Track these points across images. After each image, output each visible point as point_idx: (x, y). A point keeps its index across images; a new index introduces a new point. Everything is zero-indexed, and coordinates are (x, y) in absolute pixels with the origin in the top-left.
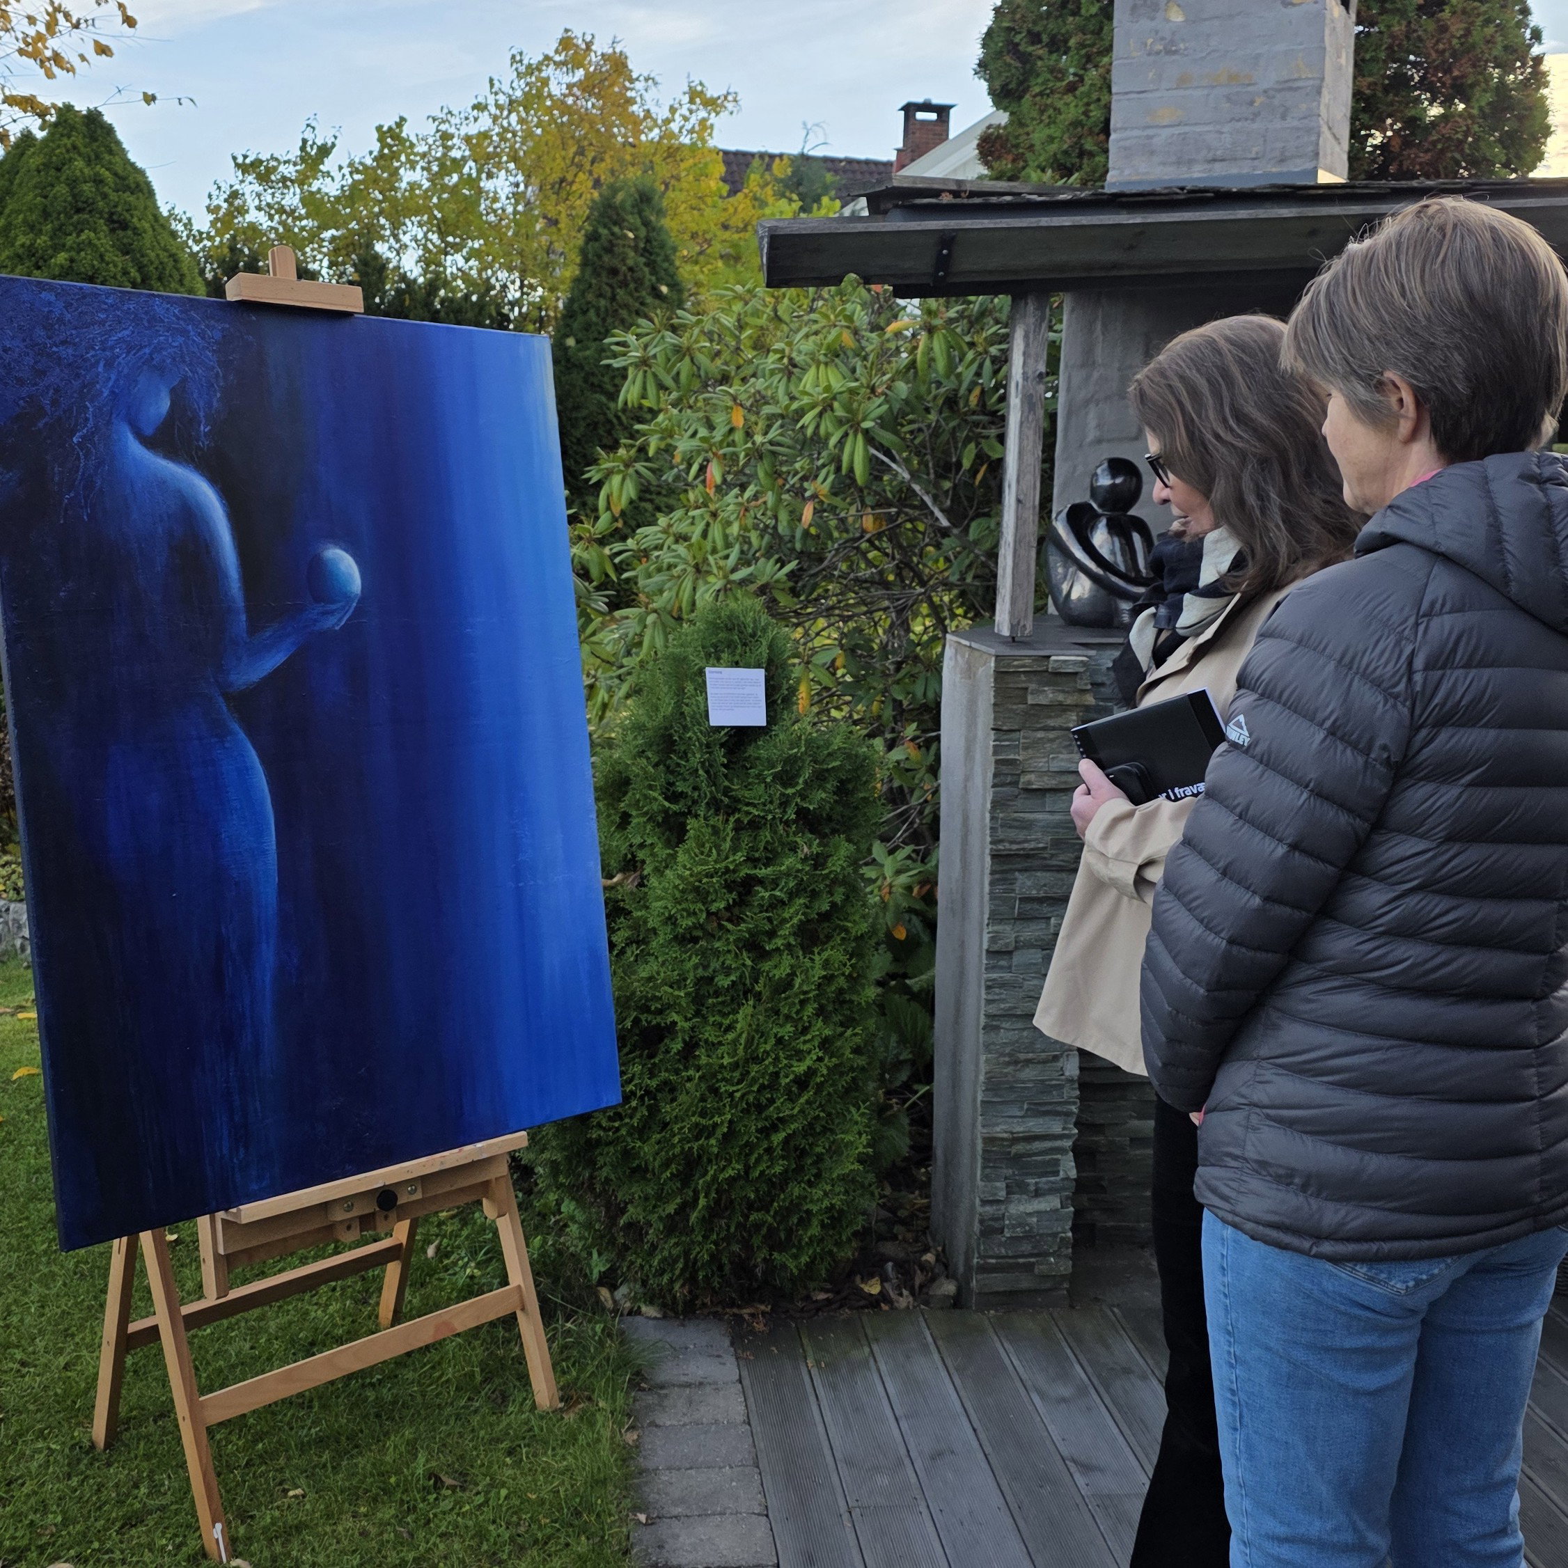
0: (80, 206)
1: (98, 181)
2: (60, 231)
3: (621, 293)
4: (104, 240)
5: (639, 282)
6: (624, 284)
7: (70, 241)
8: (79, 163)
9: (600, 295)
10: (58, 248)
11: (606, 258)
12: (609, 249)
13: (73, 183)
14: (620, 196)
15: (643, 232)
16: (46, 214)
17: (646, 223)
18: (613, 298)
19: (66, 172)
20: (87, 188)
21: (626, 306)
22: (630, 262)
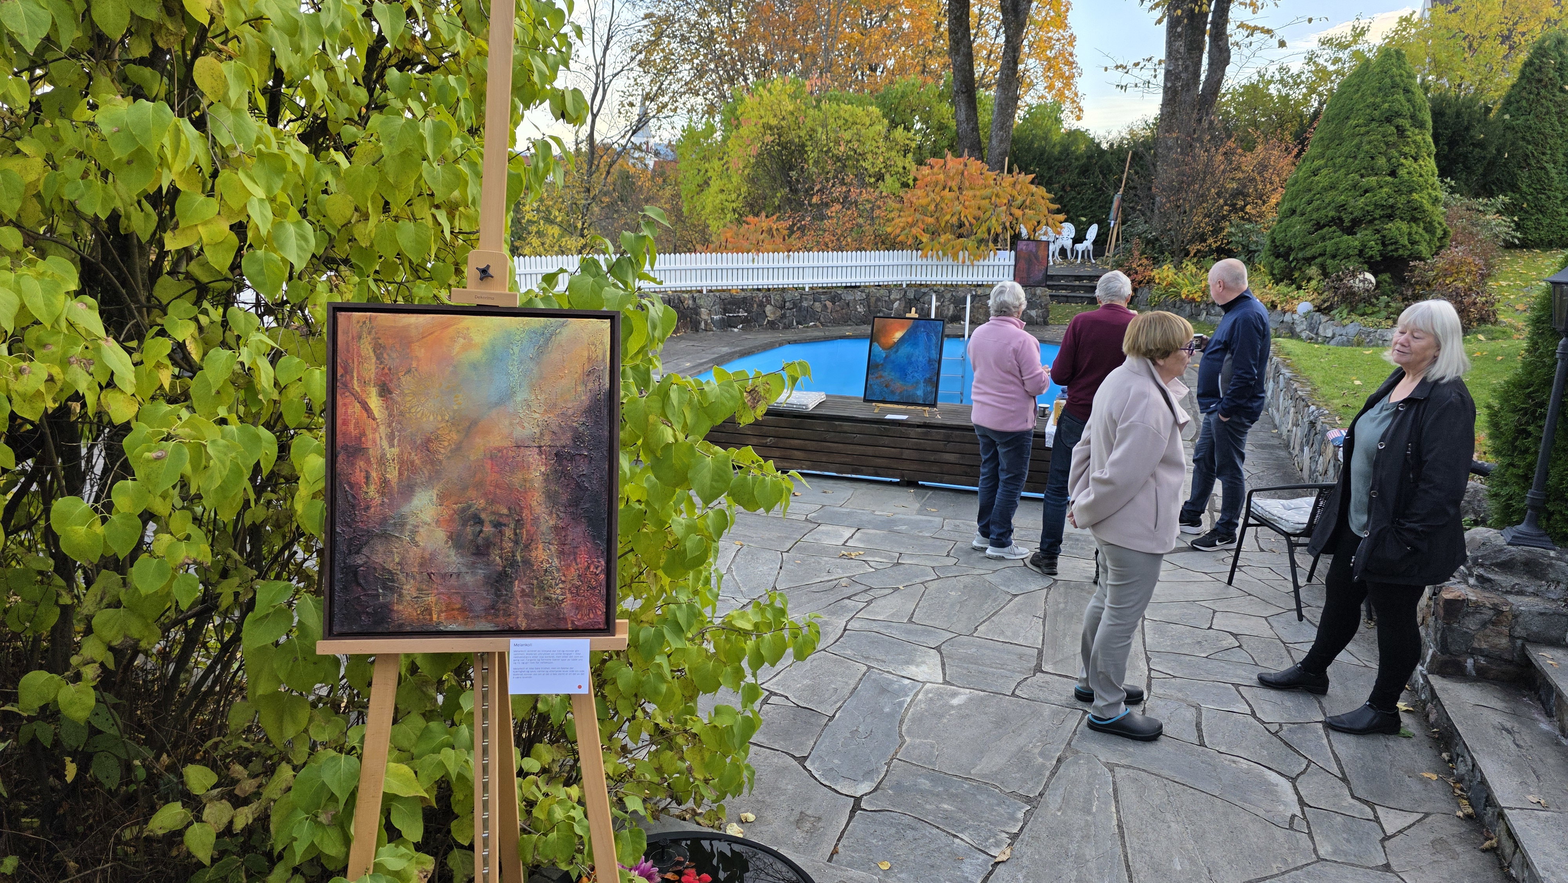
0: (1394, 85)
1: (1401, 75)
2: (1386, 95)
3: (1543, 92)
4: (1401, 97)
5: (1554, 85)
6: (1545, 86)
7: (1390, 98)
8: (1394, 69)
9: (1530, 93)
10: (1384, 102)
11: (1536, 74)
12: (1539, 70)
13: (1392, 77)
14: (1547, 43)
15: (1559, 60)
16: (1380, 89)
17: (1561, 55)
18: (1538, 94)
19: (1390, 73)
20: (1398, 79)
21: (1545, 98)
22: (1551, 76)
